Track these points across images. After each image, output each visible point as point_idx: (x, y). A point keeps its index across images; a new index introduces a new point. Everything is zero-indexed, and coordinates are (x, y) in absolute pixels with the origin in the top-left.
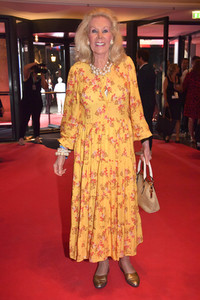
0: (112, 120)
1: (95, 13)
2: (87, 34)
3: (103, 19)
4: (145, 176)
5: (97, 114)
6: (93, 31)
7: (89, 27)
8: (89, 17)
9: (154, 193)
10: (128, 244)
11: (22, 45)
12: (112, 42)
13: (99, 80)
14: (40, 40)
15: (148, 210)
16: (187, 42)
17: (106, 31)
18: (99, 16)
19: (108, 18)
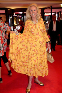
0: (41, 36)
1: (31, 5)
2: (29, 12)
3: (34, 7)
4: (49, 53)
5: (37, 34)
6: (31, 11)
7: (30, 10)
8: (29, 7)
9: (52, 57)
10: (46, 72)
11: (10, 16)
12: (37, 13)
13: (35, 25)
14: (16, 14)
15: (51, 62)
16: (59, 14)
17: (35, 10)
18: (32, 6)
19: (35, 6)
